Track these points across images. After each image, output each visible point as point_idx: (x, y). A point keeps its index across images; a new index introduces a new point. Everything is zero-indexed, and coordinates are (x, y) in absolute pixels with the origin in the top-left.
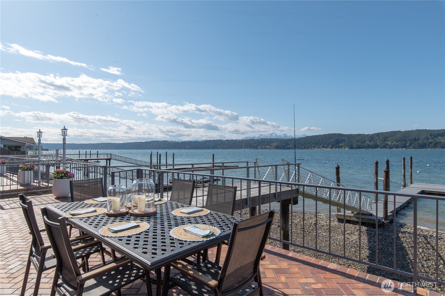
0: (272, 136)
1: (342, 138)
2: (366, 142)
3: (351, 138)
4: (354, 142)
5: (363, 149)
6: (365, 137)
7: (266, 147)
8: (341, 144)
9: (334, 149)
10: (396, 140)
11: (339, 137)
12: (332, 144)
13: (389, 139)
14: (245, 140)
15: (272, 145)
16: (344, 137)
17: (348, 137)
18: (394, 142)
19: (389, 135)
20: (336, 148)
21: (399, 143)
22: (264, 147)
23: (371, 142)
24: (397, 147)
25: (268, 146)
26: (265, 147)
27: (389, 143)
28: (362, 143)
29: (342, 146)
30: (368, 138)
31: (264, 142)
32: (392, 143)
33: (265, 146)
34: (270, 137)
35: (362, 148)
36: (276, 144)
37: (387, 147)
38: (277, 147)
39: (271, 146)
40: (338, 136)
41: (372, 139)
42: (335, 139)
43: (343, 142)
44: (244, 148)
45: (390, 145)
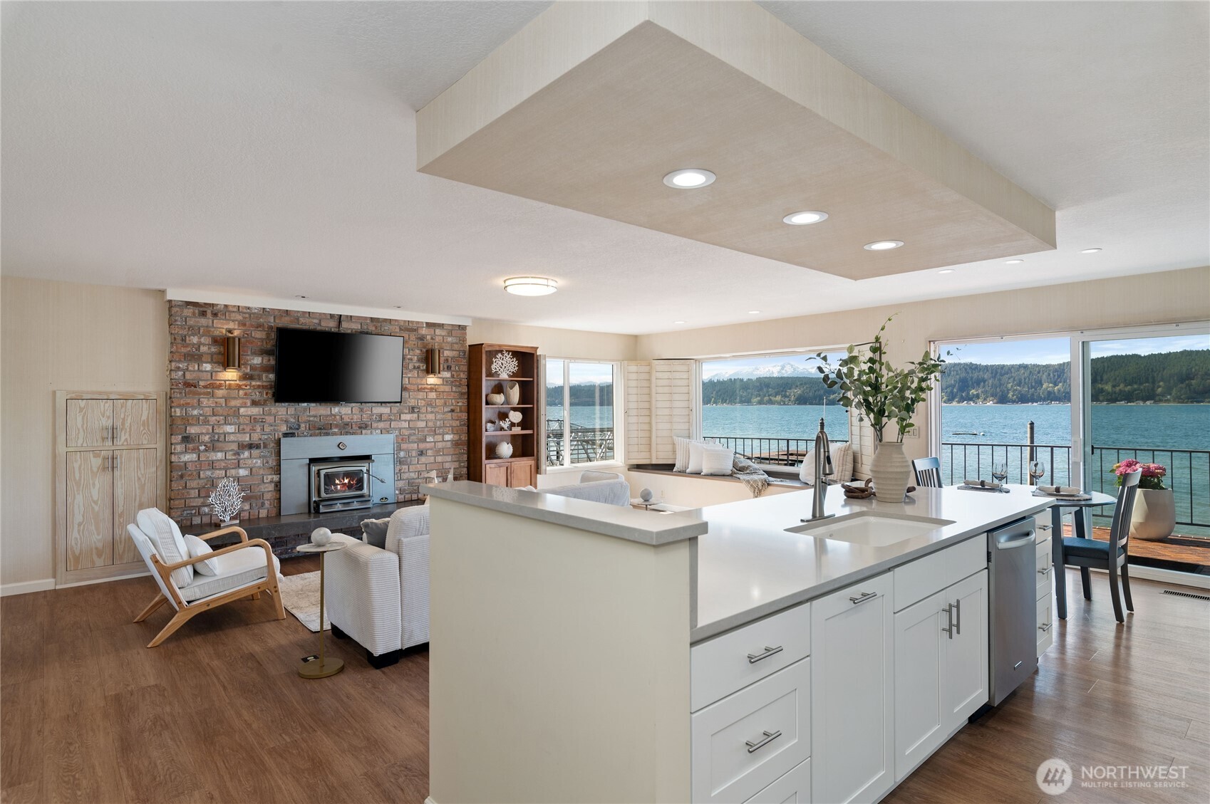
0: (783, 371)
1: (975, 375)
2: (1042, 385)
3: (1002, 375)
4: (1009, 386)
5: (1035, 404)
6: (1039, 372)
7: (773, 398)
8: (973, 392)
9: (954, 403)
10: (1125, 380)
11: (968, 373)
12: (949, 390)
13: (1105, 377)
14: (716, 381)
15: (788, 394)
16: (981, 373)
17: (992, 373)
18: (1122, 386)
19: (1106, 364)
20: (962, 400)
21: (1135, 386)
22: (766, 398)
23: (1056, 385)
24: (1129, 398)
25: (778, 398)
26: (770, 400)
27: (1108, 388)
28: (1032, 387)
29: (978, 396)
30: (1049, 375)
31: (768, 386)
32: (1114, 386)
33: (769, 396)
34: (779, 372)
35: (1033, 401)
36: (798, 391)
37: (1101, 398)
38: (802, 400)
39: (785, 396)
40: (966, 369)
41: (1059, 376)
42: (958, 377)
43: (978, 384)
44: (715, 402)
45: (1109, 393)
